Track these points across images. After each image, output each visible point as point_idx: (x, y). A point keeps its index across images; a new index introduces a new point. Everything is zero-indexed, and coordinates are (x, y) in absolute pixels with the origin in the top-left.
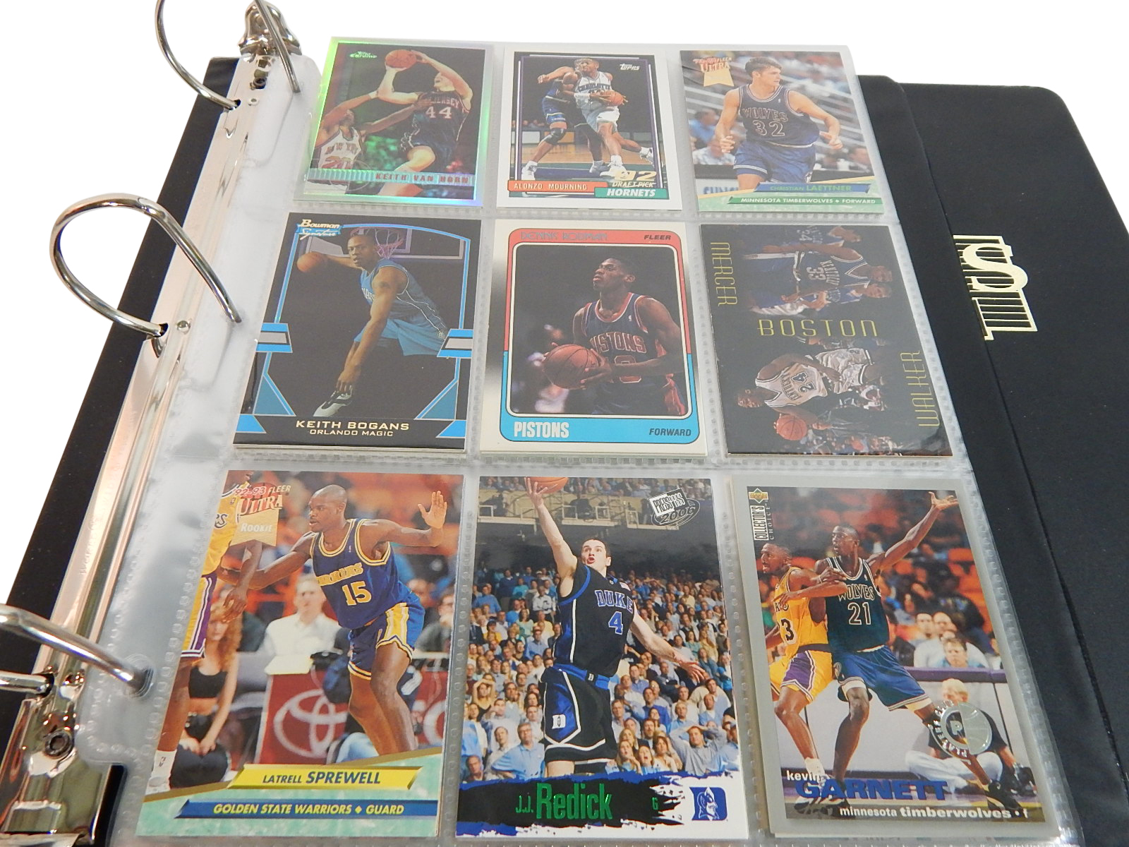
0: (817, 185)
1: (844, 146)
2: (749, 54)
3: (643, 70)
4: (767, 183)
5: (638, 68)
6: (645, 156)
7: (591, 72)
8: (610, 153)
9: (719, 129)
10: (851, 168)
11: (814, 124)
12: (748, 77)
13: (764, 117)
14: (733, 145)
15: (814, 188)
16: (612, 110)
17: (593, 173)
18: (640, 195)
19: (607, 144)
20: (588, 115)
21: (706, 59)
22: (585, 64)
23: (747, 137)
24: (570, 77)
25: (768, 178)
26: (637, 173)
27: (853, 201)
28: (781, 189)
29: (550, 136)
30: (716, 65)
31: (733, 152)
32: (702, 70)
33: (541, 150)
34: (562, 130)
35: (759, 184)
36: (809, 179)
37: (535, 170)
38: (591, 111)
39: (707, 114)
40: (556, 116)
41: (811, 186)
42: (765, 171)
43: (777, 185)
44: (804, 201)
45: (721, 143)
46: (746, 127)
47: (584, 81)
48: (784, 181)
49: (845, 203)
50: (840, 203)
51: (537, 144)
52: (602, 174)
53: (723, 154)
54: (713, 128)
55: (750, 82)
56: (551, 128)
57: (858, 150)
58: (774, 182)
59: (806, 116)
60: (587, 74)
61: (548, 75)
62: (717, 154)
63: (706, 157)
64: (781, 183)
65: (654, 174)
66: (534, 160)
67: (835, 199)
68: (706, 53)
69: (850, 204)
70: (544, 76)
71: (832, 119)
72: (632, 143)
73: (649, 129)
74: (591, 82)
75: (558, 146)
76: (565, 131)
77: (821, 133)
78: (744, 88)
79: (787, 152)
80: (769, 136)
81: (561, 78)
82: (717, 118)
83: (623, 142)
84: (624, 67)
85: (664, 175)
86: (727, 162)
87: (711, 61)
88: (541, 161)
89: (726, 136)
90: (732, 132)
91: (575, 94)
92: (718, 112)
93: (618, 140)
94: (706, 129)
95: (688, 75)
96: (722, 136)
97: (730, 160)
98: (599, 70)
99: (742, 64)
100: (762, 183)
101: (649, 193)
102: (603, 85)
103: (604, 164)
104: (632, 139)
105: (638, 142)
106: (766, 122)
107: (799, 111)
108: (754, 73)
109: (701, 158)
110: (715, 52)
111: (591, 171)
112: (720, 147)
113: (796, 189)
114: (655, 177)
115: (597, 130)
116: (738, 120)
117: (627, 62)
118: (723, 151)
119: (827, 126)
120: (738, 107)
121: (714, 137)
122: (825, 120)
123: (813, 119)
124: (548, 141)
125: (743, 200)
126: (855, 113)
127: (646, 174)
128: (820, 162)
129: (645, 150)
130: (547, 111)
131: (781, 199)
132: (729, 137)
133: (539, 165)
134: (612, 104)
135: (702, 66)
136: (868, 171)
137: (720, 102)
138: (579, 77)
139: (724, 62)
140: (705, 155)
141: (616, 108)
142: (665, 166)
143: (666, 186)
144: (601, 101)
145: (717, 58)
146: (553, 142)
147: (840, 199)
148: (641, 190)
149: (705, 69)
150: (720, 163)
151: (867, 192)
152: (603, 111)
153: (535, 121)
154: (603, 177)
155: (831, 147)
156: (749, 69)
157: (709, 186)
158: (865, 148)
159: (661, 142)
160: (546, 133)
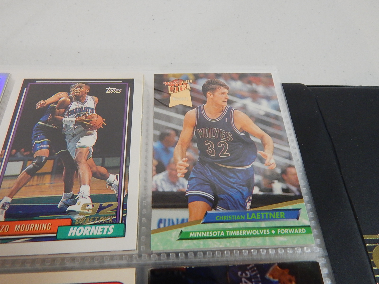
0: (256, 212)
1: (278, 166)
2: (206, 76)
3: (123, 94)
4: (213, 211)
5: (120, 91)
6: (111, 185)
7: (82, 96)
8: (81, 183)
9: (177, 151)
10: (284, 190)
11: (253, 143)
12: (203, 98)
13: (214, 137)
14: (187, 168)
15: (253, 216)
16: (91, 134)
17: (61, 208)
18: (99, 233)
19: (81, 172)
20: (70, 140)
21: (173, 81)
22: (78, 89)
23: (200, 158)
24: (64, 101)
25: (213, 204)
26: (101, 205)
27: (286, 231)
28: (225, 218)
29: (31, 166)
30: (180, 87)
31: (186, 176)
32: (170, 92)
33: (18, 184)
34: (44, 158)
35: (206, 213)
36: (249, 204)
37: (7, 208)
38: (74, 136)
39: (168, 134)
40: (42, 143)
41: (250, 213)
42: (212, 197)
43: (221, 214)
44: (244, 233)
45: (178, 166)
46: (199, 148)
47: (74, 106)
48: (228, 208)
49: (280, 235)
50: (276, 235)
51: (17, 176)
52: (70, 208)
53: (177, 178)
54: (171, 149)
55: (205, 102)
56: (34, 156)
57: (290, 170)
58: (220, 210)
59: (247, 134)
60: (79, 98)
61: (46, 101)
62: (173, 179)
63: (163, 183)
64: (226, 211)
65: (115, 204)
66: (9, 196)
67: (271, 228)
68: (174, 76)
69: (285, 235)
70: (42, 102)
71: (268, 138)
72: (103, 170)
73: (119, 154)
74: (80, 106)
75: (36, 177)
76: (47, 159)
77: (259, 152)
78: (200, 108)
79: (232, 175)
80: (217, 157)
81: (56, 103)
82: (176, 139)
83: (94, 169)
84: (109, 90)
85: (125, 206)
86: (181, 188)
87: (177, 83)
88: (16, 197)
89: (182, 158)
90: (188, 154)
91: (64, 119)
92: (177, 133)
93: (90, 167)
94: (167, 150)
95: (158, 97)
96: (179, 158)
97: (183, 186)
98: (89, 94)
99: (199, 86)
100: (209, 212)
101: (108, 230)
102: (89, 108)
103: (73, 197)
104: (103, 165)
105: (107, 168)
106: (216, 142)
107: (242, 130)
108: (209, 94)
109: (159, 183)
110: (181, 75)
111: (58, 207)
112: (176, 171)
113: (238, 218)
114: (117, 209)
115: (74, 157)
116: (193, 140)
117: (112, 86)
118: (179, 175)
119: (263, 145)
120: (194, 128)
121: (173, 159)
122: (262, 138)
123: (252, 138)
124: (28, 172)
125: (192, 235)
126: (284, 130)
127: (109, 206)
128: (258, 185)
129: (112, 178)
130: (36, 138)
131: (225, 230)
132: (184, 159)
133: (13, 201)
134: (93, 128)
135: (169, 87)
136: (298, 193)
137: (180, 122)
138: (71, 102)
139: (186, 84)
140: (163, 180)
141: (95, 132)
142: (127, 195)
143: (124, 218)
144: (84, 125)
145: (181, 80)
146: (32, 173)
147: (276, 228)
148: (101, 227)
149: (171, 91)
150: (175, 190)
151: (298, 219)
152: (83, 136)
153: (23, 150)
154: (69, 211)
155: (267, 168)
156: (205, 89)
157: (163, 217)
158: (293, 167)
159: (127, 167)
160: (29, 162)
